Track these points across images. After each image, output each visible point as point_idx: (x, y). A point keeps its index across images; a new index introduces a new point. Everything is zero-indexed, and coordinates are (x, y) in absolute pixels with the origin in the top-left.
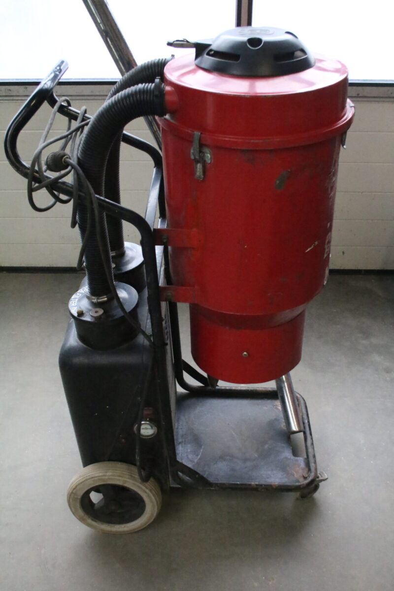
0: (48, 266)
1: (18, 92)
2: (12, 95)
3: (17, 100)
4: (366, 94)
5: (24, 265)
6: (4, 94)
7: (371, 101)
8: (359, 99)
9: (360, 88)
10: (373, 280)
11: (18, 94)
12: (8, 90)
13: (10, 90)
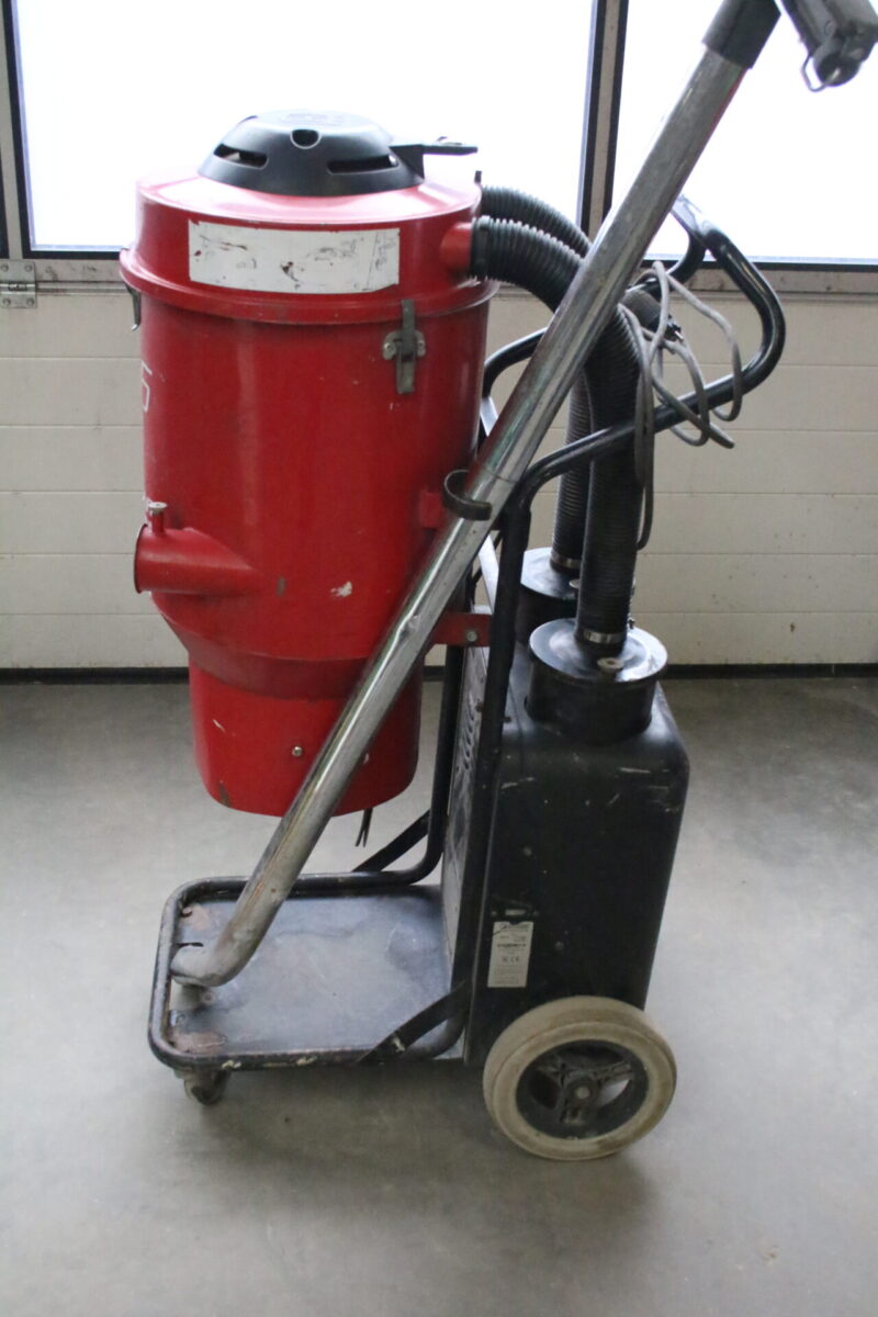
0: (143, 666)
1: (111, 274)
2: (98, 279)
3: (108, 291)
4: (846, 288)
5: (85, 664)
6: (80, 278)
7: (853, 302)
8: (832, 298)
9: (832, 275)
10: (854, 687)
11: (111, 279)
12: (89, 269)
13: (94, 269)
